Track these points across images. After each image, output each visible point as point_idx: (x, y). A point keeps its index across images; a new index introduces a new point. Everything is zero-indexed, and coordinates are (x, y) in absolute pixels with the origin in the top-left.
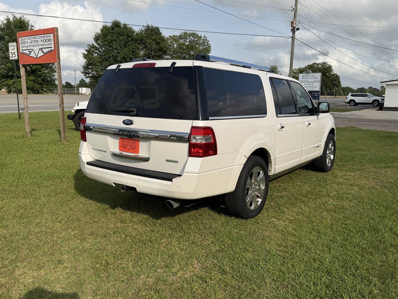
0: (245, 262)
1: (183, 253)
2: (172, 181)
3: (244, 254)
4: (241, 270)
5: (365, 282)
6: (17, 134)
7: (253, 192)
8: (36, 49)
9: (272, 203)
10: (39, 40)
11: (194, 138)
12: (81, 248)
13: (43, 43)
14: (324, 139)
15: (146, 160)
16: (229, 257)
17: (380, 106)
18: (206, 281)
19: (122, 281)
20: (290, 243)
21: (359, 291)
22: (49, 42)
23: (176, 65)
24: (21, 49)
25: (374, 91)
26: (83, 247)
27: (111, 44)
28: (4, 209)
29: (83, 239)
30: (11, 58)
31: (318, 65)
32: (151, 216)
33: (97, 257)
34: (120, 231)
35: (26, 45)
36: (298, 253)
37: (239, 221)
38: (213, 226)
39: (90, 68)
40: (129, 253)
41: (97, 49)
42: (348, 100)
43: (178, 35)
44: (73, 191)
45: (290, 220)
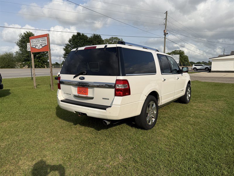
0: (148, 156)
1: (112, 150)
2: (106, 110)
3: (147, 151)
4: (146, 160)
5: (218, 167)
6: (30, 87)
7: (150, 115)
8: (39, 45)
9: (160, 121)
10: (40, 40)
11: (118, 86)
12: (56, 147)
13: (42, 42)
14: (186, 86)
15: (92, 98)
16: (138, 152)
17: (209, 70)
18: (126, 168)
19: (78, 168)
20: (172, 144)
21: (216, 173)
22: (45, 41)
23: (107, 47)
24: (31, 45)
25: (205, 63)
26: (58, 147)
27: (77, 44)
28: (18, 126)
29: (58, 143)
30: (28, 51)
31: (177, 51)
32: (96, 129)
33: (65, 153)
34: (78, 137)
35: (34, 43)
36: (177, 149)
37: (143, 131)
38: (129, 134)
39: (67, 55)
40: (83, 151)
41: (70, 46)
42: (193, 68)
43: (109, 39)
44: (55, 115)
45: (171, 130)
